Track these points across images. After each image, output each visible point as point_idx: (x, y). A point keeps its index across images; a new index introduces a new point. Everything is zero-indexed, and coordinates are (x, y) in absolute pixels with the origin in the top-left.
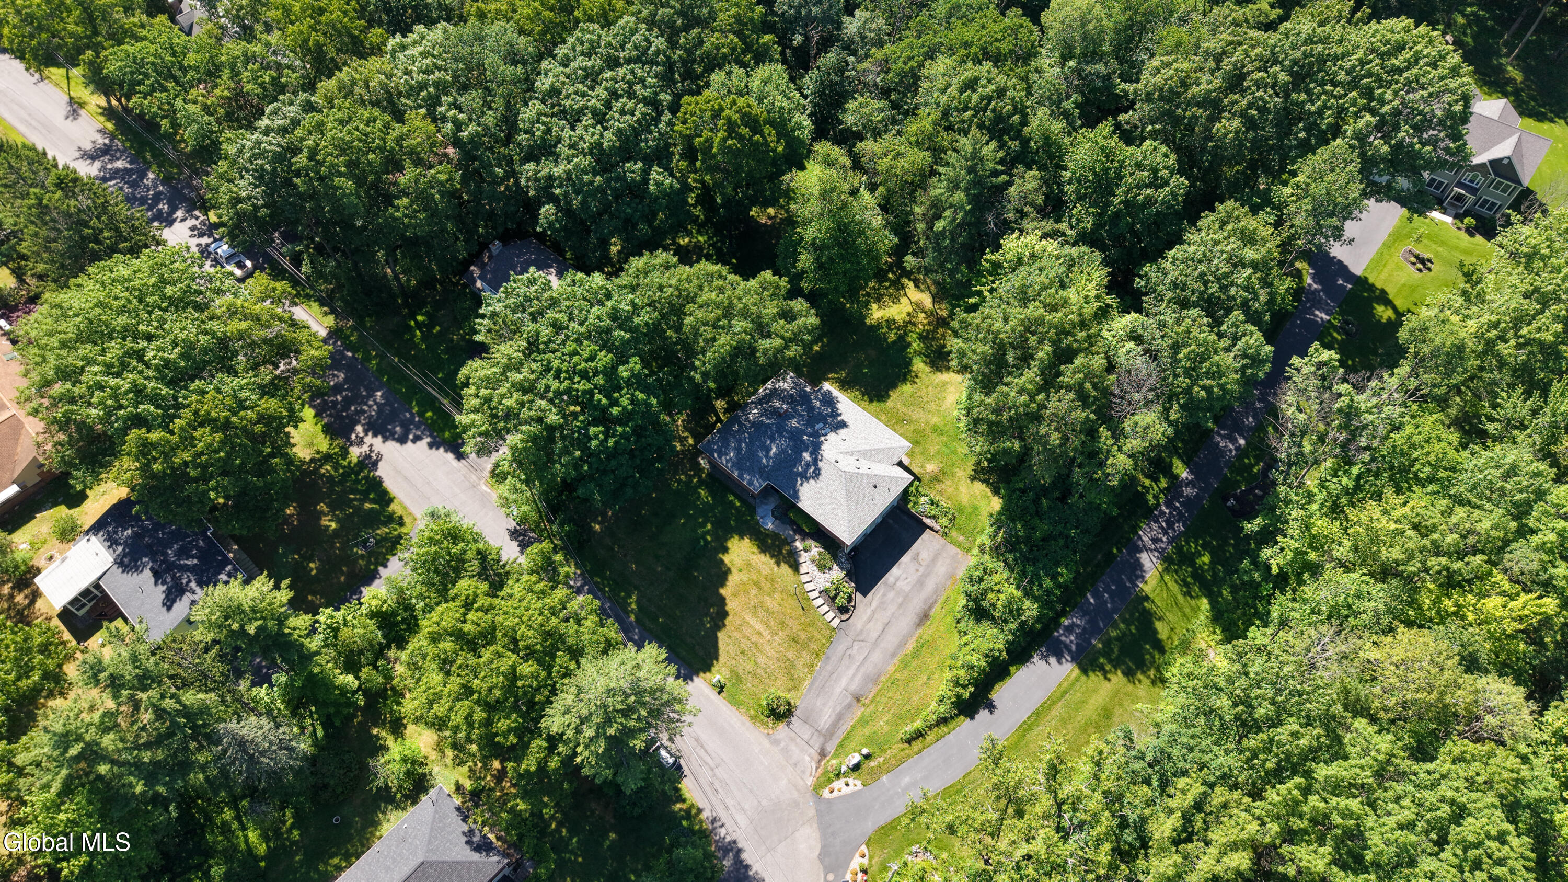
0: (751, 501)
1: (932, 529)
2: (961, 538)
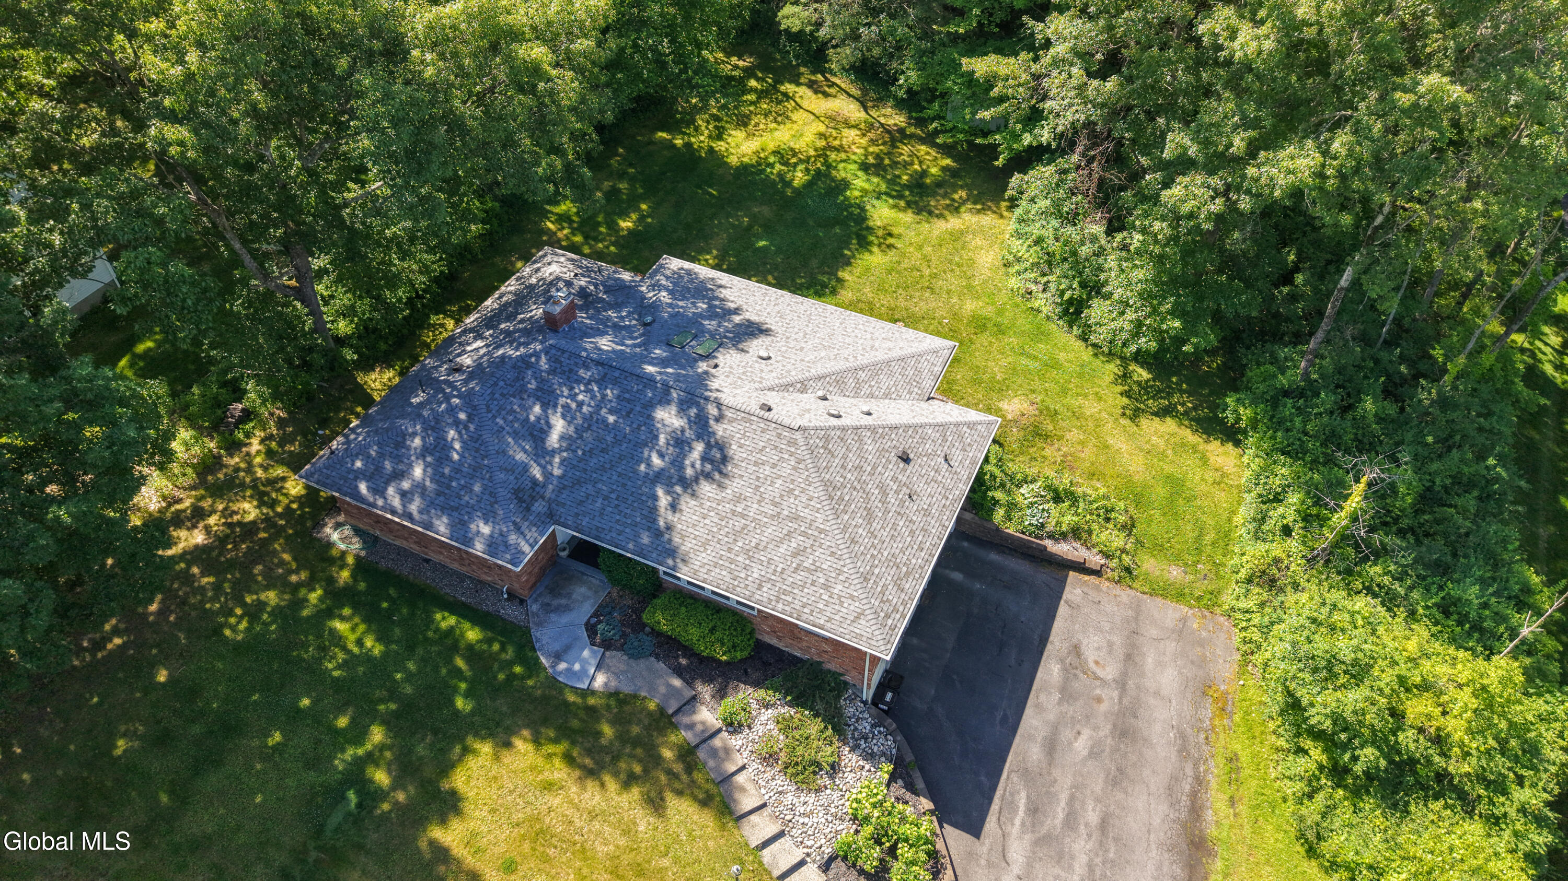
0: (511, 612)
1: (1082, 568)
2: (1175, 573)
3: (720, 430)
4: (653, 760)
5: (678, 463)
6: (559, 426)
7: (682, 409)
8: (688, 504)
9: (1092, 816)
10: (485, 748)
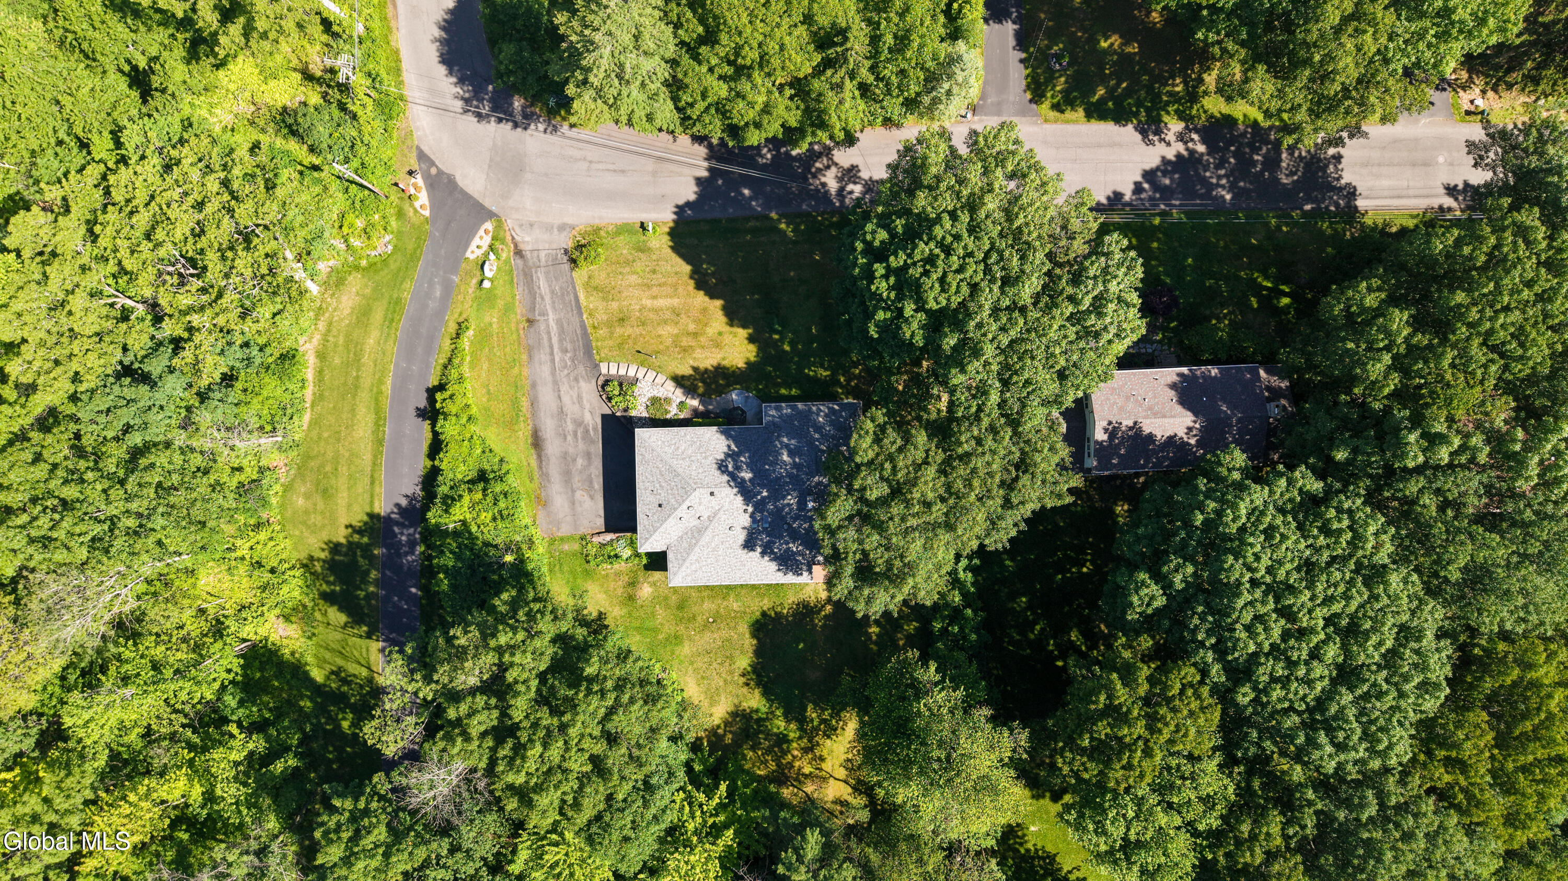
1: (600, 533)
2: (565, 548)
3: (726, 478)
4: (703, 381)
5: (735, 461)
6: (785, 457)
7: (743, 480)
8: (726, 449)
9: (569, 438)
10: (752, 359)
